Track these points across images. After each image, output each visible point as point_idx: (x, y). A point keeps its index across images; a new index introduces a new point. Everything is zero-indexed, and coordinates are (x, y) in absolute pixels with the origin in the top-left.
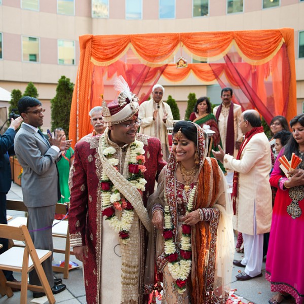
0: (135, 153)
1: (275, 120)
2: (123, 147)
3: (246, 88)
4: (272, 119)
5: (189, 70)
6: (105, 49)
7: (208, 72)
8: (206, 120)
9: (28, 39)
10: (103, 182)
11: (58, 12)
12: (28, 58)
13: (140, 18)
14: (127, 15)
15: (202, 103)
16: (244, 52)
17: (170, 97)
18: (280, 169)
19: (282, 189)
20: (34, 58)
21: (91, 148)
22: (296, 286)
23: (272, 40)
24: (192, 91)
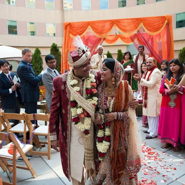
0: (89, 82)
1: (163, 62)
2: (82, 79)
3: (148, 46)
4: (161, 62)
5: (118, 37)
6: (77, 30)
7: (128, 39)
8: (129, 64)
9: (29, 23)
10: (72, 102)
11: (45, 8)
12: (30, 34)
13: (90, 9)
14: (82, 8)
15: (127, 55)
16: (147, 29)
17: (108, 52)
18: (165, 85)
19: (166, 94)
20: (33, 33)
21: (63, 81)
22: (173, 139)
23: (160, 22)
24: (120, 48)
